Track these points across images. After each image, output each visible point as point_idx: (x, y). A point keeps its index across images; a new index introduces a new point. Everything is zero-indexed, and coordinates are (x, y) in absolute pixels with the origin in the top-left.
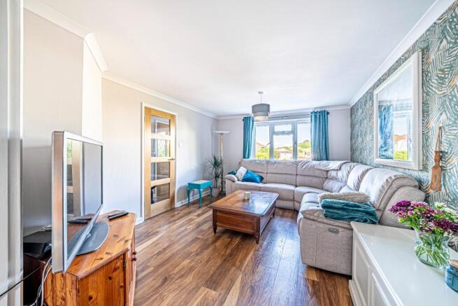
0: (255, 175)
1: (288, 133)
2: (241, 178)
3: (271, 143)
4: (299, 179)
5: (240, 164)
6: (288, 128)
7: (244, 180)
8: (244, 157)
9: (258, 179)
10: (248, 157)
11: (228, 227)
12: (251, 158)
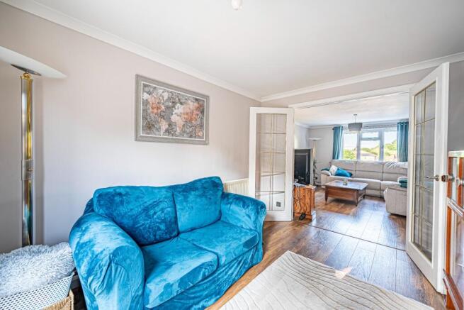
0: (345, 172)
1: (375, 139)
2: (334, 173)
3: (358, 148)
4: (385, 175)
5: (331, 164)
6: (376, 135)
7: (337, 175)
8: (334, 158)
9: (348, 174)
10: (337, 158)
11: (337, 197)
12: (340, 159)
